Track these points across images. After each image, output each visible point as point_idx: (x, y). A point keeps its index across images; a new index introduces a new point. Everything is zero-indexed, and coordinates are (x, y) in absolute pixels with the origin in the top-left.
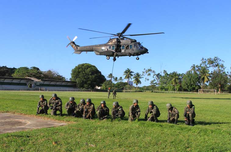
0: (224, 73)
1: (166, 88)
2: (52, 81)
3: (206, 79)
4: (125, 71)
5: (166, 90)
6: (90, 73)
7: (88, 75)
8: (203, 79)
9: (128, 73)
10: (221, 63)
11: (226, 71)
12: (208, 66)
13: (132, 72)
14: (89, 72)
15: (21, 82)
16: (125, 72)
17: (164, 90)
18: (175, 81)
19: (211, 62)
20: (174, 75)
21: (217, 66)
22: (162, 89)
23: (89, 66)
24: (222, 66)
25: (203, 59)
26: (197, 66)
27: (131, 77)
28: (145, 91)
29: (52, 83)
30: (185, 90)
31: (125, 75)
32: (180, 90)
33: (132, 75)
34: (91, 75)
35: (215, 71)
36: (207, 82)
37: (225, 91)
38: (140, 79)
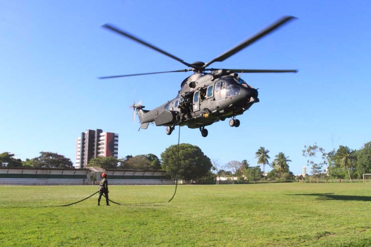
1: (340, 174)
2: (126, 171)
4: (257, 151)
6: (183, 157)
9: (263, 155)
15: (76, 174)
16: (257, 153)
17: (336, 177)
18: (346, 161)
27: (268, 159)
28: (298, 181)
29: (127, 174)
31: (259, 157)
33: (269, 157)
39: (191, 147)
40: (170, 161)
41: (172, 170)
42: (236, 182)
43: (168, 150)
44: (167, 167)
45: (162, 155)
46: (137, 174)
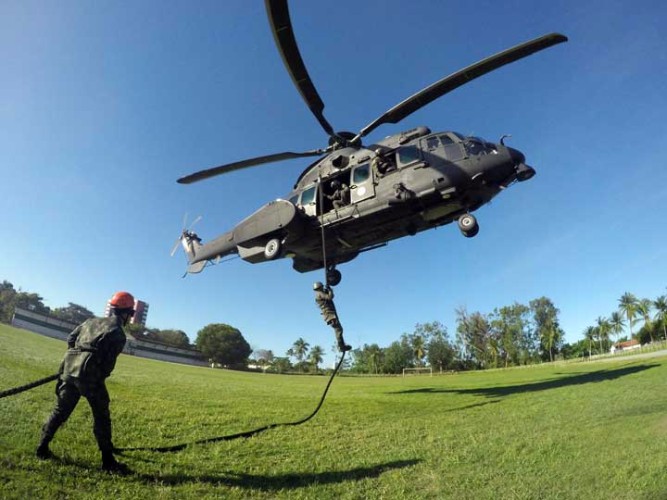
0: (447, 342)
3: (420, 353)
5: (364, 372)
6: (222, 339)
7: (220, 341)
8: (417, 352)
9: (301, 345)
10: (442, 329)
11: (449, 340)
12: (426, 334)
13: (308, 345)
14: (223, 336)
17: (362, 373)
18: (375, 358)
19: (429, 329)
20: (375, 348)
21: (437, 334)
22: (359, 371)
23: (224, 328)
24: (445, 334)
25: (417, 325)
26: (411, 336)
29: (158, 347)
30: (393, 372)
32: (386, 372)
33: (307, 349)
34: (225, 341)
35: (433, 340)
36: (422, 357)
37: (450, 369)
38: (322, 357)
39: (231, 328)
40: (208, 341)
41: (210, 352)
42: (267, 372)
43: (207, 329)
44: (204, 347)
45: (199, 333)
46: (169, 349)
